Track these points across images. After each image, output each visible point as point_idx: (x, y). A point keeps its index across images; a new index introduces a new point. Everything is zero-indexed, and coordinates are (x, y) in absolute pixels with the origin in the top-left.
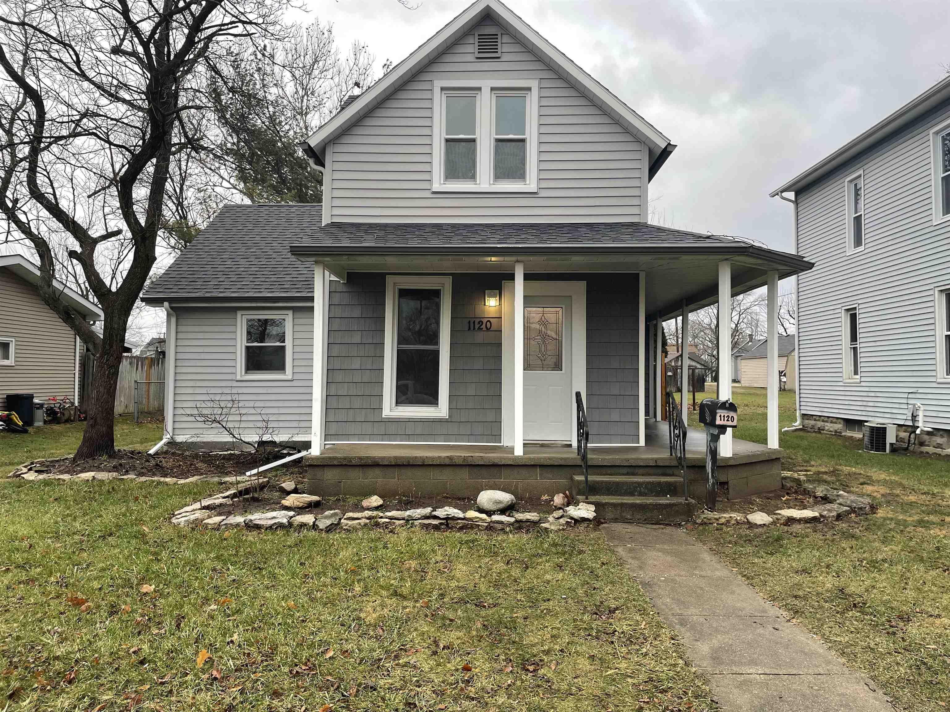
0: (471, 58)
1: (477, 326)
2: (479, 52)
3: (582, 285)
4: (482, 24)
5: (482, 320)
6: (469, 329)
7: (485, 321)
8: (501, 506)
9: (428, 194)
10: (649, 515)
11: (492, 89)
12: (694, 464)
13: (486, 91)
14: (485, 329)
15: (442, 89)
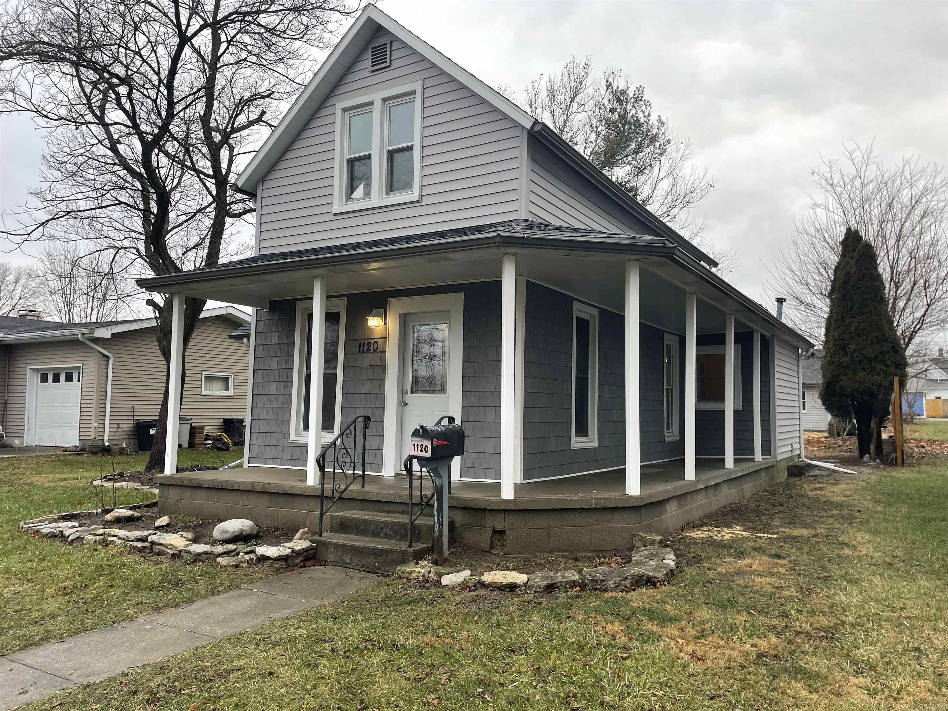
0: (366, 73)
1: (366, 348)
2: (372, 66)
3: (460, 297)
4: (376, 36)
5: (370, 341)
6: (359, 351)
7: (373, 341)
8: (227, 536)
9: (330, 217)
10: (366, 561)
11: (384, 100)
12: (468, 505)
13: (378, 104)
14: (372, 351)
15: (345, 110)
